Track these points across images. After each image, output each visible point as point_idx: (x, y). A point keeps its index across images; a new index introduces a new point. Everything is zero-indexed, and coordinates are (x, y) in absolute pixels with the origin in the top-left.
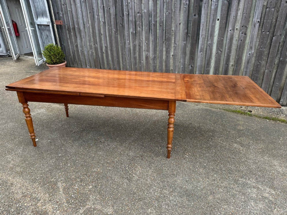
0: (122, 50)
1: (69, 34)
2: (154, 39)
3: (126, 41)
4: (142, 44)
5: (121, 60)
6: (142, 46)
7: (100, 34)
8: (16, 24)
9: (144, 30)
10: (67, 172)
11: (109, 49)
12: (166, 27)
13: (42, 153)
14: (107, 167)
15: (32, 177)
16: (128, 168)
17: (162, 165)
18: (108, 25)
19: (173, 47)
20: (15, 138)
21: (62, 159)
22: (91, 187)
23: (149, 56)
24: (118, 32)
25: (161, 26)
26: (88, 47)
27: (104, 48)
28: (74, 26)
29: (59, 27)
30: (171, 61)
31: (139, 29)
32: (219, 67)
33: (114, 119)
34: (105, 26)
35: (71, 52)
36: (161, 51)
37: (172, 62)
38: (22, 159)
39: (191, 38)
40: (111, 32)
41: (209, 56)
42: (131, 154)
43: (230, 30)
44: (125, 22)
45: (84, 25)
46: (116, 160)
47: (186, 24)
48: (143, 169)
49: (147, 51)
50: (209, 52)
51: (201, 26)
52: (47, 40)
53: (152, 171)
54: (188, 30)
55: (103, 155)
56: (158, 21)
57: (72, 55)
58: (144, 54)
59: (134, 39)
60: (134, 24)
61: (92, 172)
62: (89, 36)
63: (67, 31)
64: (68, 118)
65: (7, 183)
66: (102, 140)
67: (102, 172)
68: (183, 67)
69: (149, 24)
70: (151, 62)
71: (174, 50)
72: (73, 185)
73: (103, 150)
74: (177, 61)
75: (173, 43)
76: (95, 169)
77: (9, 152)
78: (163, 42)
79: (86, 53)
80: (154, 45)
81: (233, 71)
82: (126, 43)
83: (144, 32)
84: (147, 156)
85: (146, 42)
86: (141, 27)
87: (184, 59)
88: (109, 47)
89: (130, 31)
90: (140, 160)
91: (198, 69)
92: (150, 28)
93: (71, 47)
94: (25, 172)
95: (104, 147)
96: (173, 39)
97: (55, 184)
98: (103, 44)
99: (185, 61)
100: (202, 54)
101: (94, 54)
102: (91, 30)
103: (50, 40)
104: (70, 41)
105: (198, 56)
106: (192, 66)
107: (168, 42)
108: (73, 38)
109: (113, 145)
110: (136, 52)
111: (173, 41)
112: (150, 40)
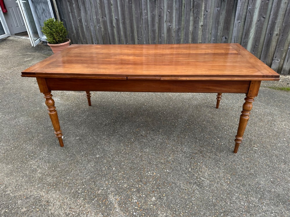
0: (137, 23)
1: (70, 6)
2: (179, 6)
3: (143, 11)
4: (162, 13)
5: (136, 34)
6: (163, 16)
7: (109, 4)
10: (116, 180)
11: (121, 22)
13: (74, 155)
14: (163, 168)
15: (72, 189)
16: (191, 170)
17: (232, 163)
19: (203, 15)
21: (102, 162)
22: (154, 199)
23: (172, 28)
24: (133, 1)
26: (95, 21)
27: (114, 21)
30: (199, 32)
32: (260, 37)
33: (146, 105)
35: (74, 29)
36: (188, 21)
37: (201, 34)
38: (50, 164)
39: (227, 3)
40: (124, 1)
41: (248, 25)
42: (186, 149)
46: (170, 158)
48: (210, 170)
49: (169, 22)
50: (249, 20)
52: (44, 15)
53: (223, 172)
55: (152, 153)
57: (75, 31)
58: (165, 26)
59: (153, 8)
61: (147, 177)
62: (96, 7)
63: (67, 3)
64: (91, 107)
66: (142, 133)
67: (161, 177)
68: (214, 40)
70: (174, 35)
71: (205, 19)
72: (129, 197)
73: (149, 146)
74: (207, 32)
75: (203, 11)
76: (149, 173)
77: (31, 156)
78: (191, 10)
79: (92, 29)
80: (179, 14)
81: (277, 41)
82: (143, 13)
84: (207, 152)
85: (169, 11)
87: (217, 29)
88: (120, 19)
90: (201, 157)
91: (234, 41)
93: (74, 22)
94: (60, 183)
95: (149, 142)
96: (203, 6)
97: (106, 197)
98: (114, 16)
99: (217, 32)
100: (239, 22)
101: (102, 29)
104: (72, 15)
105: (235, 25)
106: (226, 38)
107: (197, 10)
108: (75, 10)
109: (159, 139)
110: (155, 23)
111: (203, 8)
112: (173, 8)
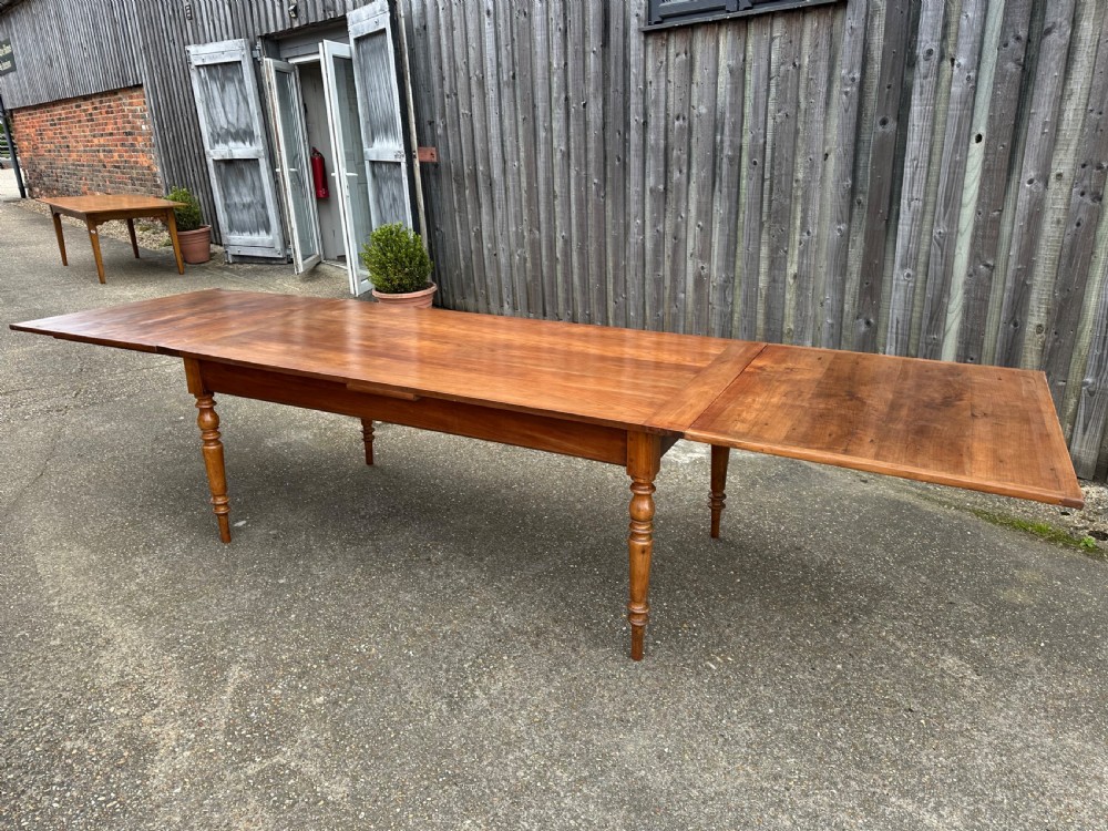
0: (616, 254)
1: (458, 193)
2: (730, 212)
3: (632, 221)
4: (683, 229)
5: (610, 287)
6: (683, 237)
7: (551, 194)
8: (322, 160)
9: (693, 179)
10: (276, 640)
11: (574, 247)
12: (772, 167)
13: (235, 565)
14: (406, 645)
15: (171, 632)
16: (471, 666)
17: (597, 680)
18: (578, 163)
19: (797, 243)
20: (184, 510)
21: (280, 595)
22: (321, 700)
23: (709, 276)
24: (609, 189)
25: (755, 163)
26: (513, 239)
27: (559, 244)
28: (475, 165)
29: (432, 168)
30: (788, 296)
31: (676, 175)
32: (982, 333)
33: (514, 489)
34: (569, 166)
35: (461, 256)
36: (754, 259)
37: (793, 303)
38: (171, 572)
39: (869, 212)
40: (586, 188)
41: (938, 287)
42: (508, 618)
43: (1031, 182)
44: (632, 153)
45: (505, 162)
46: (446, 628)
47: (850, 159)
48: (519, 679)
49: (701, 257)
50: (940, 269)
51: (907, 163)
52: (393, 210)
53: (550, 692)
54: (854, 179)
55: (414, 605)
56: (744, 147)
57: (462, 264)
58: (690, 269)
59: (659, 213)
60: (662, 158)
61: (350, 654)
62: (518, 201)
63: (454, 185)
64: (368, 468)
65: (97, 635)
67: (381, 662)
68: (832, 325)
69: (715, 156)
70: (714, 297)
71: (802, 254)
72: (272, 681)
73: (421, 589)
74: (810, 299)
75: (798, 230)
76: (363, 646)
77: (149, 548)
78: (762, 224)
79: (503, 260)
80: (729, 235)
81: (1043, 351)
82: (632, 225)
83: (693, 186)
84: (558, 637)
85: (700, 223)
86: (685, 171)
87: (841, 290)
88: (574, 239)
89: (647, 182)
90: (528, 644)
91: (894, 336)
92: (718, 171)
93: (462, 239)
94: (159, 614)
95: (430, 580)
96: (799, 215)
97: (224, 666)
98: (558, 229)
99: (842, 301)
100: (908, 275)
102: (524, 179)
103: (401, 212)
104: (460, 216)
105: (894, 282)
106: (868, 323)
107: (778, 225)
108: (469, 207)
109: (464, 577)
110: (661, 259)
111: (798, 222)
112: (714, 215)
